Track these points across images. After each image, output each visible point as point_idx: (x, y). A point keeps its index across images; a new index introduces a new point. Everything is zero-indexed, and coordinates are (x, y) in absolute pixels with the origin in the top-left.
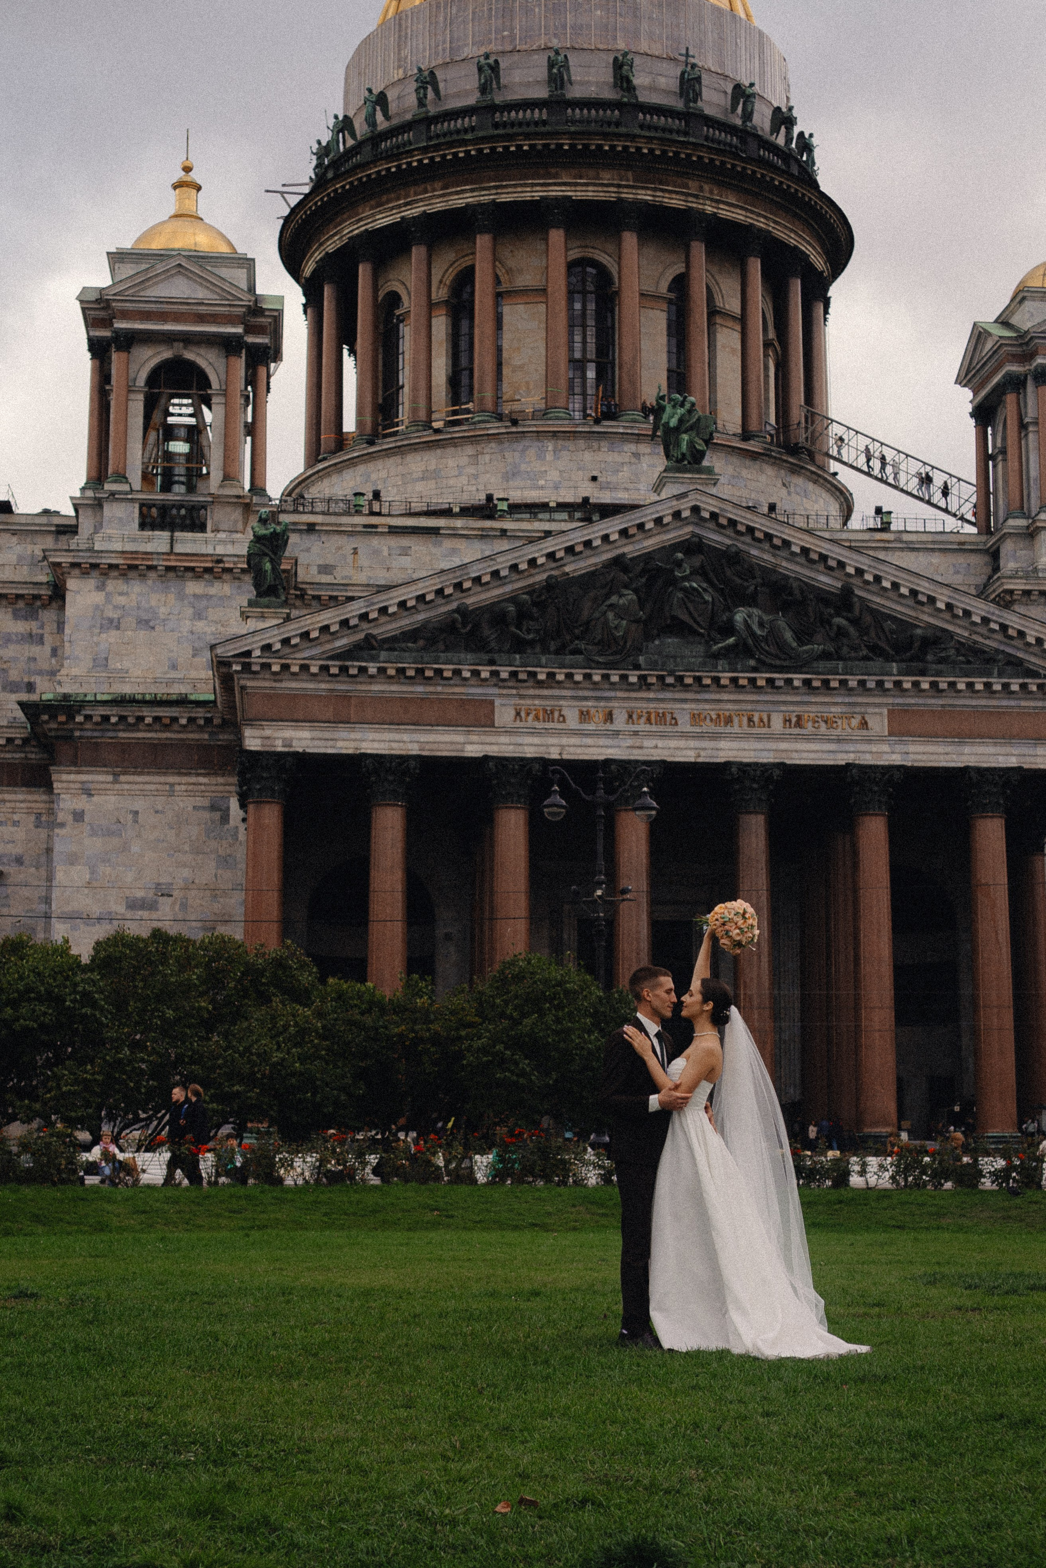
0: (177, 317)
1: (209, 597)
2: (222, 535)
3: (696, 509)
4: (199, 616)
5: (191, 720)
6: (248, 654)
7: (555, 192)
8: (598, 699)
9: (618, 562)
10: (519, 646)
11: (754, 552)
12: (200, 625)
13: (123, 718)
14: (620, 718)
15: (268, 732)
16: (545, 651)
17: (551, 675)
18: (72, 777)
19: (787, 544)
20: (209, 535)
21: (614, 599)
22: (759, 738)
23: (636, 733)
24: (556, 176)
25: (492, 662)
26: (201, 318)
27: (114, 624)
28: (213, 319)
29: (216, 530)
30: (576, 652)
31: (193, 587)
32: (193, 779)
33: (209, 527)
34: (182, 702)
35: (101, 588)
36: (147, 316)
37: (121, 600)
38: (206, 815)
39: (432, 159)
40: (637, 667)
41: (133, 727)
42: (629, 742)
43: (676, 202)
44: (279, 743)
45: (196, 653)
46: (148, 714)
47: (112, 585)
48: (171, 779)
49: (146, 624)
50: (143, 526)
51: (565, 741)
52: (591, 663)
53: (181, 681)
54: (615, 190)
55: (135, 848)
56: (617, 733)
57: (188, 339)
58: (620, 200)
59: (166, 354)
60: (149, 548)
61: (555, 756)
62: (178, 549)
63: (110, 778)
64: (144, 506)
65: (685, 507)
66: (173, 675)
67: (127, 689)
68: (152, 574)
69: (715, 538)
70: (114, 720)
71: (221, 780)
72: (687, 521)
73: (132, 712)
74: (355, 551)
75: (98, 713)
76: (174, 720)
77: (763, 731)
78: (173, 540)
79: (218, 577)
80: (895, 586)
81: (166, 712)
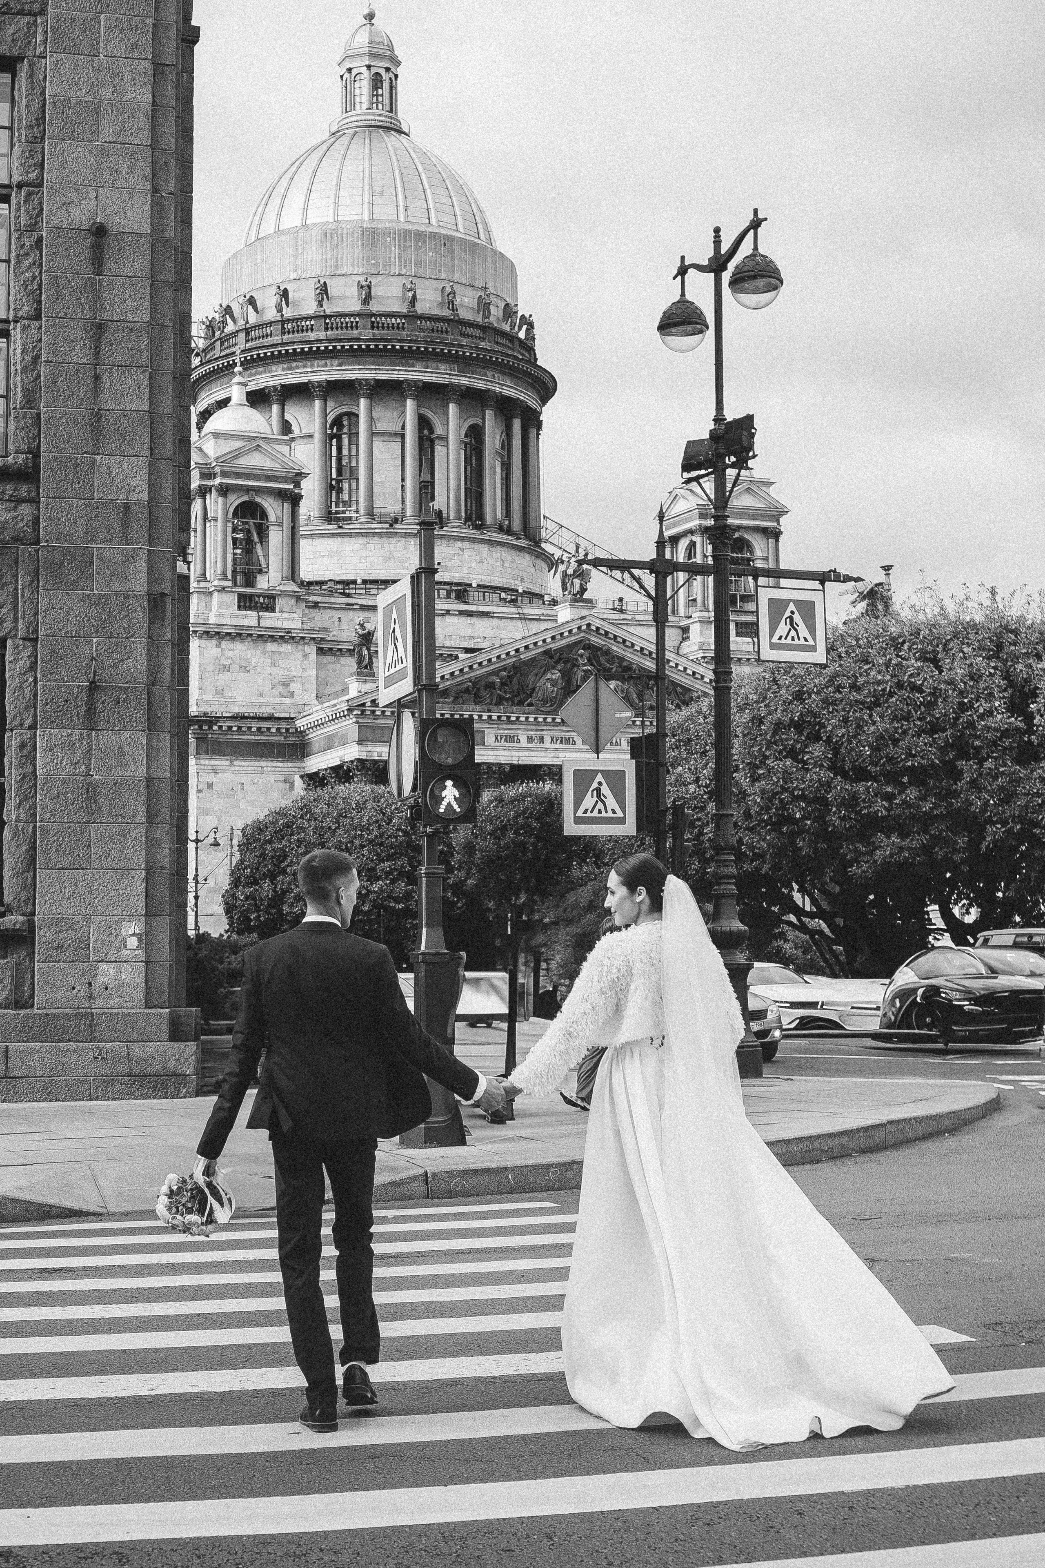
0: (256, 477)
1: (280, 653)
2: (285, 615)
3: (589, 625)
4: (274, 664)
5: (278, 729)
6: (363, 705)
7: (412, 376)
8: (537, 730)
9: (548, 653)
10: (500, 701)
11: (614, 648)
12: (275, 671)
13: (240, 728)
14: (547, 739)
15: (369, 748)
16: (513, 704)
17: (518, 718)
18: (207, 762)
19: (633, 645)
20: (278, 614)
21: (549, 676)
22: (616, 752)
23: (556, 749)
24: (413, 366)
25: (489, 711)
26: (269, 478)
27: (226, 668)
28: (275, 479)
29: (281, 612)
30: (530, 705)
31: (271, 647)
32: (275, 764)
33: (277, 610)
34: (271, 718)
36: (238, 475)
37: (231, 654)
38: (281, 785)
39: (335, 347)
41: (244, 733)
42: (552, 754)
43: (480, 385)
44: (375, 754)
45: (273, 686)
46: (254, 726)
47: (225, 644)
48: (264, 764)
49: (245, 669)
50: (239, 608)
51: (520, 754)
52: (538, 711)
53: (267, 704)
54: (448, 376)
55: (242, 805)
56: (546, 749)
57: (258, 490)
58: (451, 384)
59: (245, 498)
60: (246, 622)
61: (515, 762)
62: (263, 623)
63: (228, 763)
64: (242, 597)
65: (583, 623)
66: (262, 700)
67: (236, 709)
68: (250, 639)
69: (595, 639)
70: (235, 729)
71: (290, 764)
72: (584, 631)
73: (245, 725)
74: (340, 620)
75: (225, 725)
76: (269, 729)
77: (618, 748)
78: (259, 618)
79: (286, 642)
80: (685, 669)
81: (265, 725)
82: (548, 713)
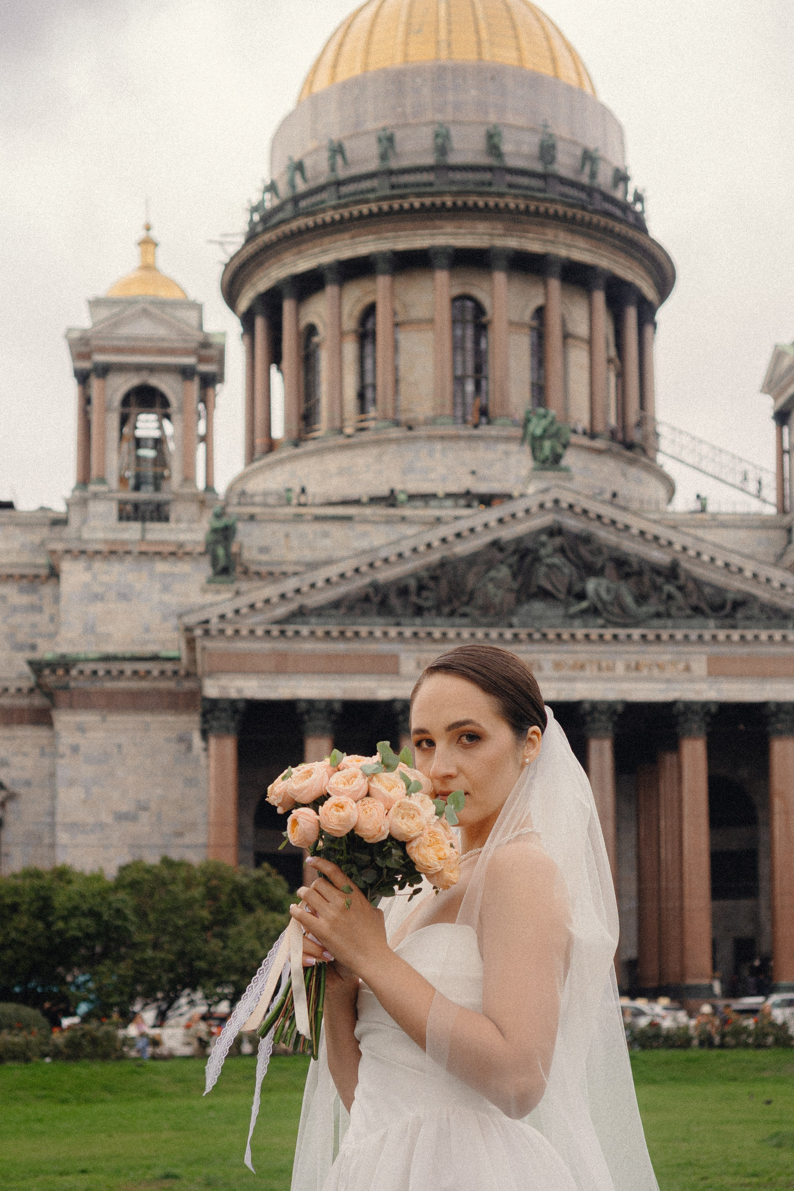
0: (143, 351)
1: (172, 575)
2: (183, 525)
3: (556, 502)
4: (166, 589)
5: (162, 672)
6: (208, 621)
7: (440, 240)
9: (496, 544)
10: (419, 611)
11: (603, 533)
12: (167, 598)
13: (108, 672)
15: (222, 683)
16: (439, 614)
17: (444, 634)
18: (70, 717)
19: (627, 528)
20: (172, 525)
21: (493, 573)
22: (606, 680)
24: (441, 228)
25: (398, 624)
26: (162, 352)
27: (99, 598)
28: (172, 352)
29: (179, 522)
30: (464, 615)
31: (161, 567)
32: (165, 719)
33: (172, 519)
34: (155, 658)
35: (89, 568)
36: (119, 350)
37: (105, 578)
38: (175, 746)
40: (511, 626)
41: (117, 678)
44: (233, 691)
45: (165, 618)
46: (128, 668)
47: (98, 565)
48: (147, 719)
49: (124, 597)
50: (121, 518)
52: (476, 624)
53: (153, 641)
54: (488, 238)
55: (120, 773)
57: (152, 369)
59: (135, 381)
60: (125, 536)
62: (149, 536)
63: (98, 718)
64: (122, 504)
65: (548, 499)
66: (146, 637)
67: (110, 649)
68: (129, 559)
69: (572, 524)
70: (101, 673)
71: (186, 719)
72: (550, 511)
73: (115, 667)
74: (287, 536)
75: (89, 668)
76: (148, 672)
77: (610, 674)
78: (144, 531)
79: (180, 559)
80: (713, 560)
81: (142, 667)
82: (491, 625)
